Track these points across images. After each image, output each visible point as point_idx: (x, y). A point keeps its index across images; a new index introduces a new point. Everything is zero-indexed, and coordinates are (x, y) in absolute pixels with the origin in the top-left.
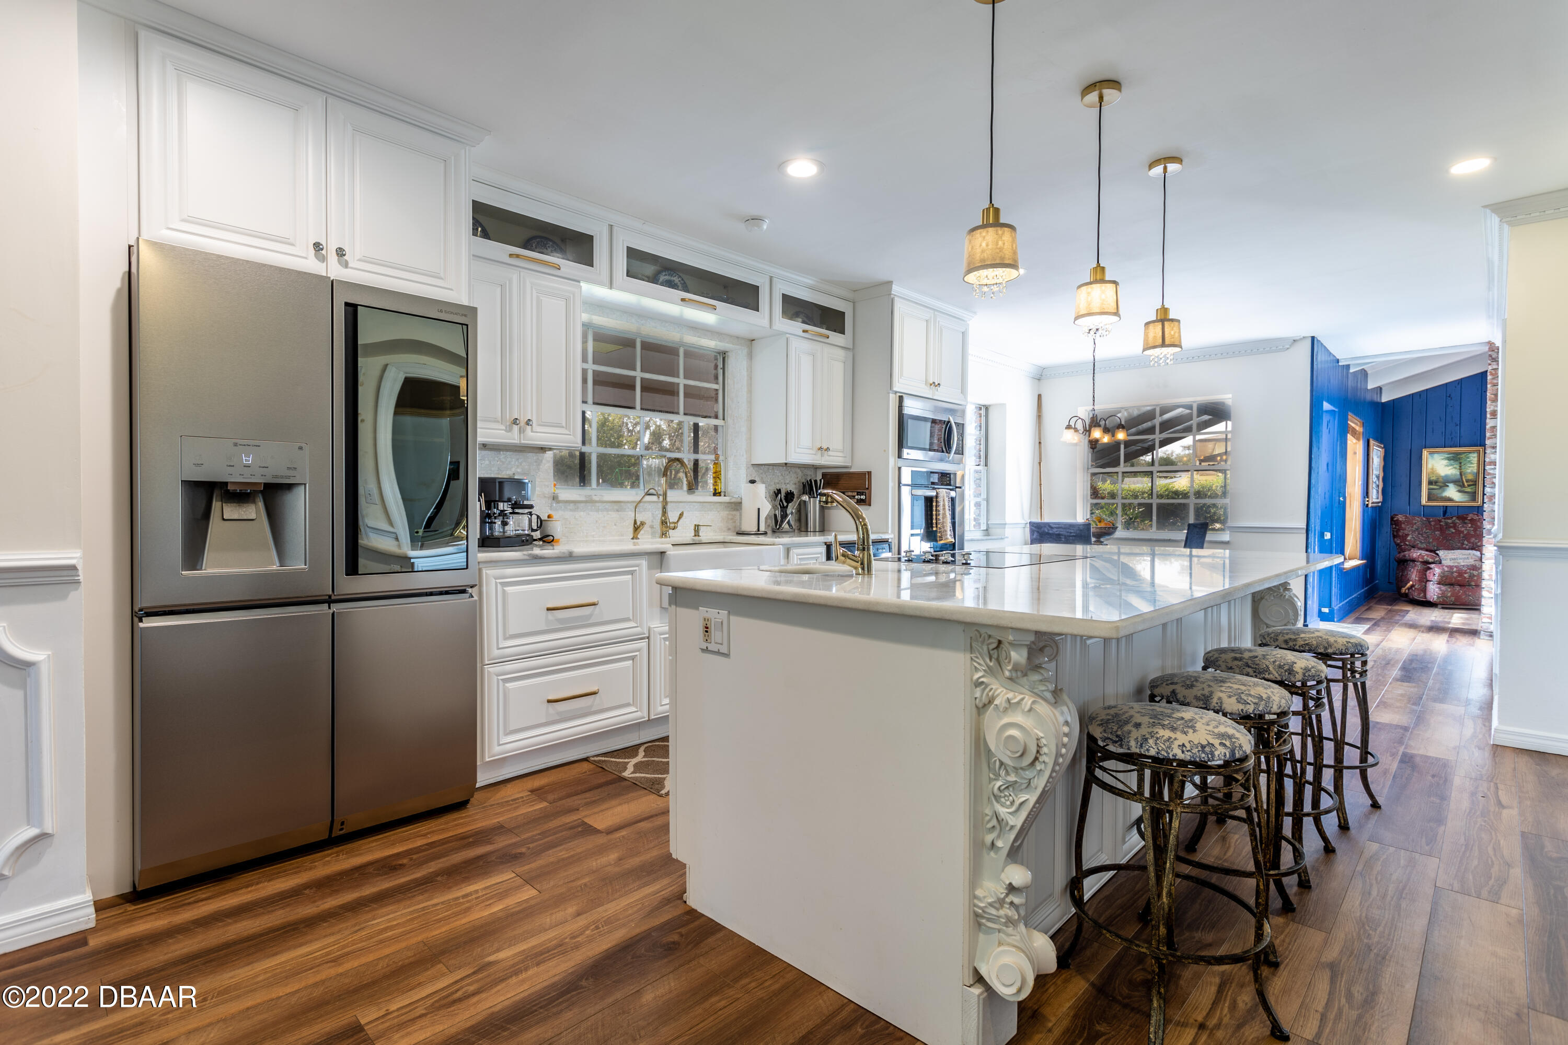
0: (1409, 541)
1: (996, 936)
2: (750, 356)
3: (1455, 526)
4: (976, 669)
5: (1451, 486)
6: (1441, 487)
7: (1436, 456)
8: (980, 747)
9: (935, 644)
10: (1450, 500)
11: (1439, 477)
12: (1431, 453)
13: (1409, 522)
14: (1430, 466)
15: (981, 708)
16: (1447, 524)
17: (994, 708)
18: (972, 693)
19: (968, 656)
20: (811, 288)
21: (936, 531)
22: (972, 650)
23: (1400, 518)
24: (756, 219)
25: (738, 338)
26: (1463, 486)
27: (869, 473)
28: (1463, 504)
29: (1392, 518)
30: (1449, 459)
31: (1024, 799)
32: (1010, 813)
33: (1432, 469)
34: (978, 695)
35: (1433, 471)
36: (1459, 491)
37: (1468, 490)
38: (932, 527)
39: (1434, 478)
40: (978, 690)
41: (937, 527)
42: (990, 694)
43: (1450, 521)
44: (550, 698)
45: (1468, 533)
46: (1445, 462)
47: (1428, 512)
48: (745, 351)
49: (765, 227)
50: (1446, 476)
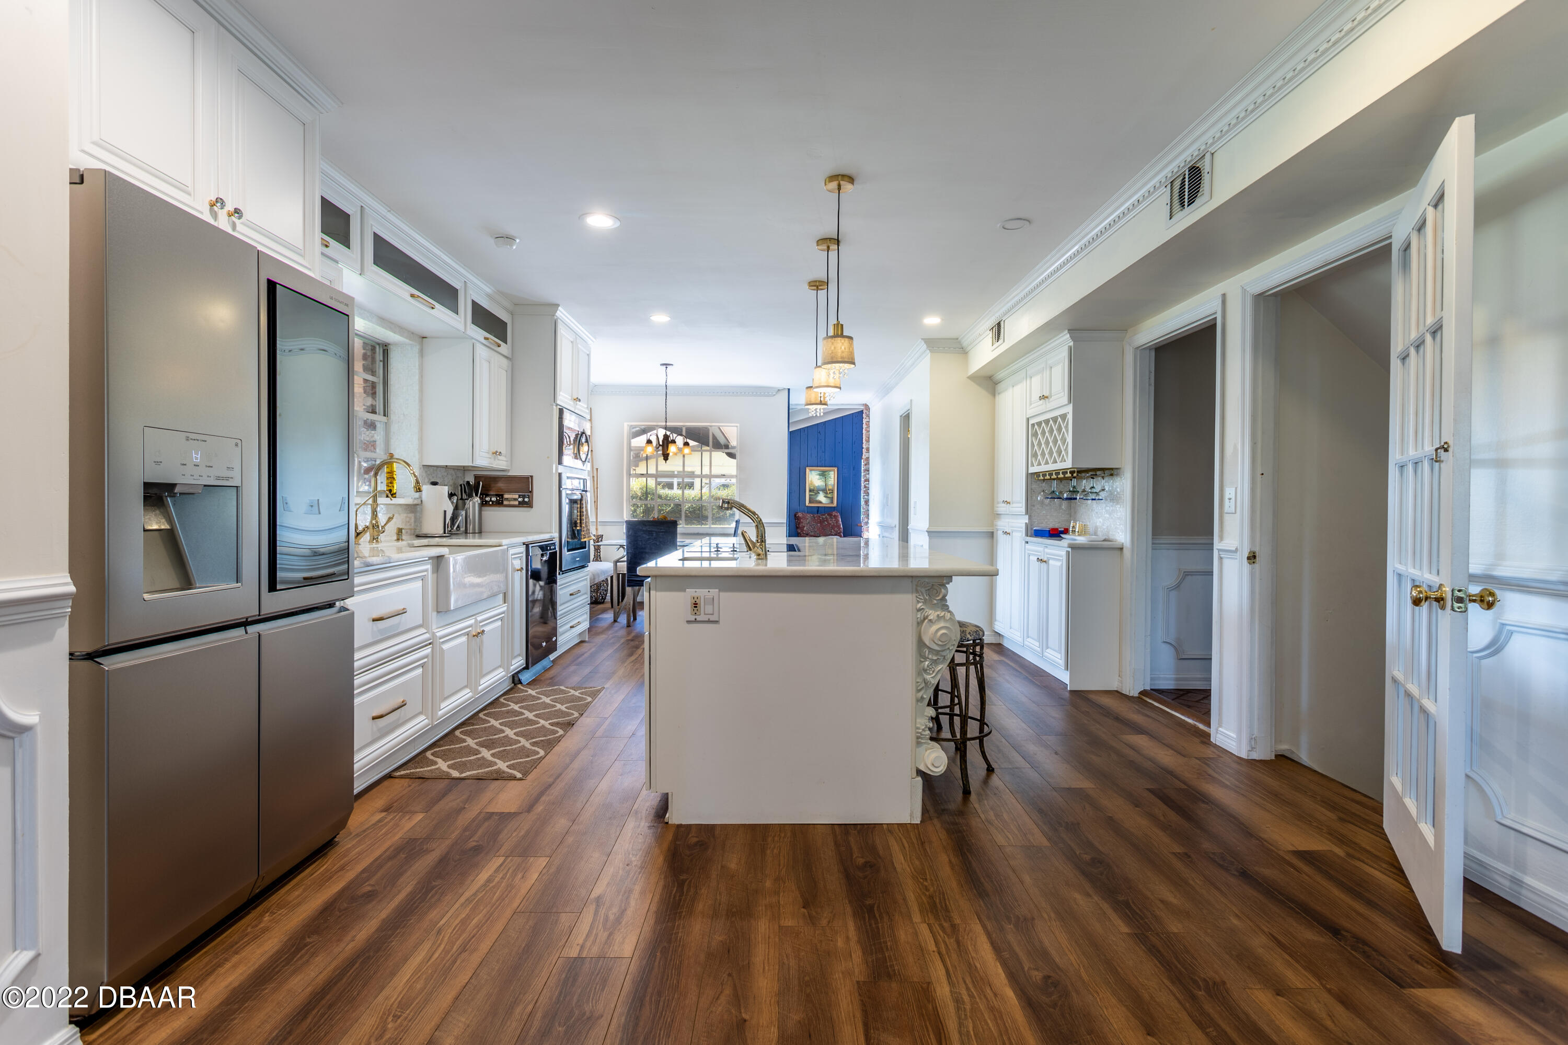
0: (805, 531)
1: (925, 746)
2: (422, 353)
3: (827, 521)
4: (918, 602)
5: (821, 492)
6: (816, 494)
7: (813, 472)
8: (921, 643)
9: (893, 591)
10: (820, 502)
11: (814, 486)
12: (811, 470)
13: (804, 518)
14: (810, 479)
15: (920, 623)
16: (823, 518)
17: (928, 622)
18: (917, 615)
19: (914, 595)
20: (488, 296)
21: (581, 530)
22: (917, 591)
23: (800, 515)
24: (509, 239)
25: (413, 333)
26: (827, 493)
27: (532, 477)
28: (827, 505)
29: (795, 515)
30: (820, 475)
31: (939, 668)
32: (932, 677)
33: (811, 481)
34: (919, 616)
35: (811, 483)
36: (825, 497)
37: (829, 496)
38: (576, 526)
39: (812, 488)
40: (919, 613)
41: (581, 526)
42: (926, 614)
43: (824, 517)
44: (374, 714)
45: (834, 525)
46: (818, 477)
47: (810, 510)
48: (416, 349)
49: (514, 247)
50: (818, 486)
